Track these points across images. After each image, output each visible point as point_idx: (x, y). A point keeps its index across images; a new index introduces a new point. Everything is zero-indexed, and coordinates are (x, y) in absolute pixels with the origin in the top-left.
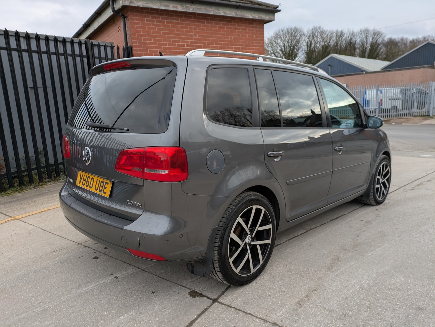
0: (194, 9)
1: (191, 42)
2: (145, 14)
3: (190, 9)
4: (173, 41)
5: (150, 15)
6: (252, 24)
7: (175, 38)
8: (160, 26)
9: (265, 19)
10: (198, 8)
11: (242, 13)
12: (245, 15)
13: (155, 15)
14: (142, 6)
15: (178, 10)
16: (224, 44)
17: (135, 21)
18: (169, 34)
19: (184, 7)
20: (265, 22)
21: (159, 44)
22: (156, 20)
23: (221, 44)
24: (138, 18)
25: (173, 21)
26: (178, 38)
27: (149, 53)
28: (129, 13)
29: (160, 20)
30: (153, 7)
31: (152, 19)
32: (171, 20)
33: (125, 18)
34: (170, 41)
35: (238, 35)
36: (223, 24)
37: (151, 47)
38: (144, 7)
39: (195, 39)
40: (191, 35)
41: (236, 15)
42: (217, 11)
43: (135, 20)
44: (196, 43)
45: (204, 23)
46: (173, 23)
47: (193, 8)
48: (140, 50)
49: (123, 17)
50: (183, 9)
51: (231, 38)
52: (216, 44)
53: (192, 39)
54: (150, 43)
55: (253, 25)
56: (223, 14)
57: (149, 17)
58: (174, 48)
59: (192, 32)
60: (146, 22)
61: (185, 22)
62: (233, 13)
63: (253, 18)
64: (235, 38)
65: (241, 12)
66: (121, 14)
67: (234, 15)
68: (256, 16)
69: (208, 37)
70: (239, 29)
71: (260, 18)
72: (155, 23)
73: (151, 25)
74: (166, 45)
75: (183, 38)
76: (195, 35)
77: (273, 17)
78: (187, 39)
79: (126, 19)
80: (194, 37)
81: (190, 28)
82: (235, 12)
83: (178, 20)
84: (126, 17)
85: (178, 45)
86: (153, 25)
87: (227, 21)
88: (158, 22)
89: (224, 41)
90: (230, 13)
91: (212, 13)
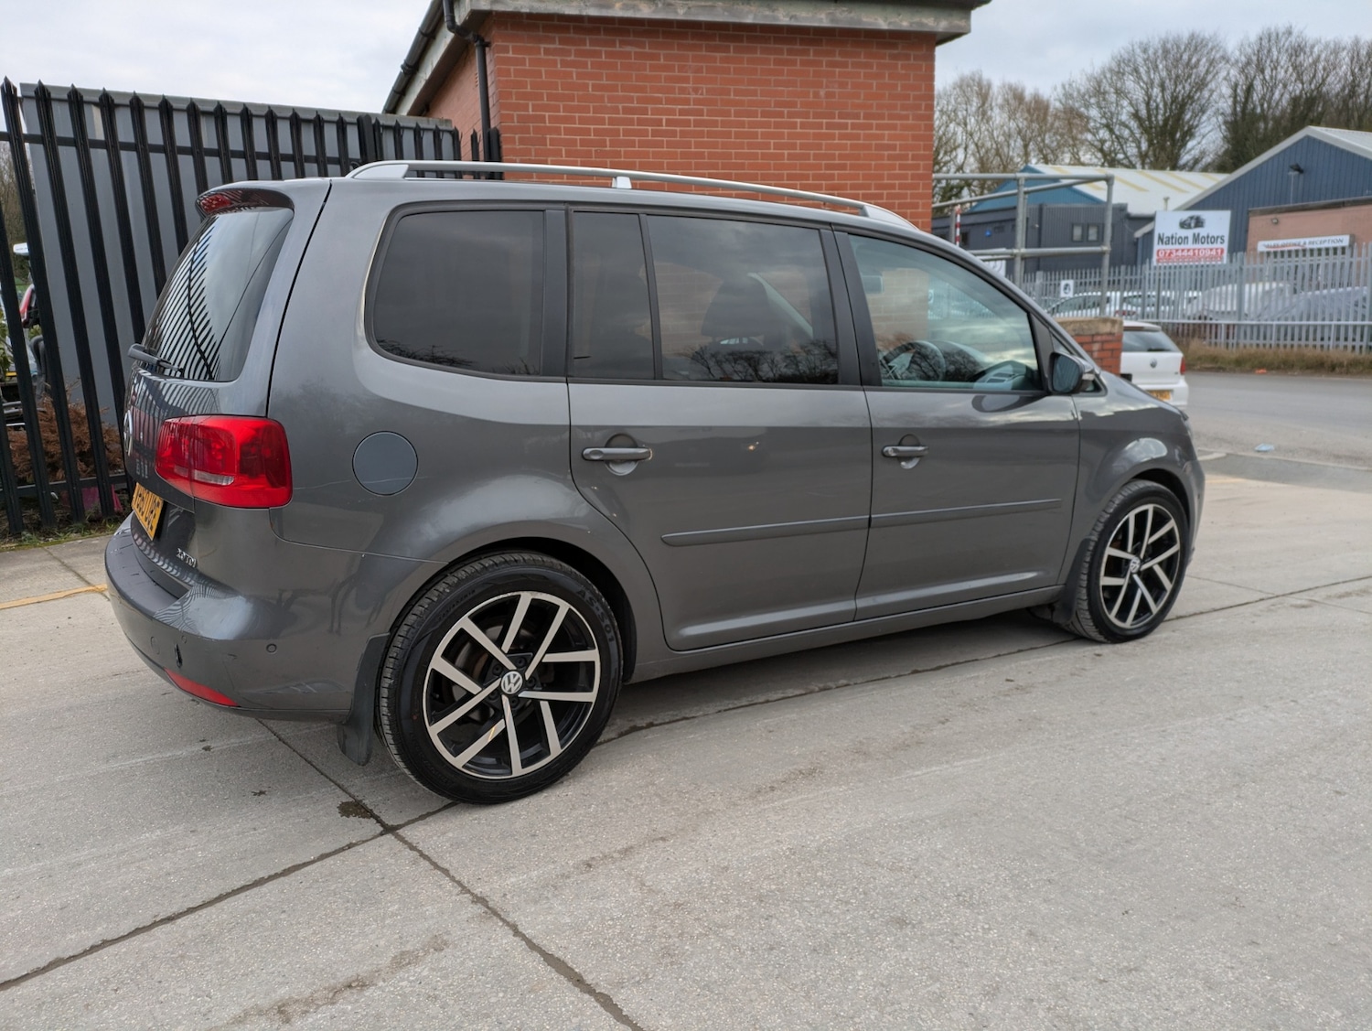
0: (693, 10)
1: (682, 112)
2: (541, 33)
3: (679, 11)
4: (626, 111)
5: (557, 36)
6: (894, 46)
7: (630, 100)
8: (585, 65)
9: (935, 30)
10: (706, 6)
11: (852, 15)
12: (865, 20)
13: (572, 35)
14: (528, 11)
15: (638, 15)
16: (791, 115)
17: (510, 54)
18: (614, 88)
19: (660, 5)
20: (938, 38)
21: (582, 121)
22: (573, 48)
23: (781, 115)
24: (522, 44)
25: (628, 49)
26: (640, 100)
27: (548, 147)
28: (494, 32)
29: (588, 47)
30: (562, 12)
31: (561, 47)
32: (620, 47)
33: (484, 45)
34: (616, 110)
35: (842, 85)
36: (790, 52)
37: (557, 131)
38: (534, 11)
39: (697, 102)
40: (682, 91)
41: (832, 21)
42: (767, 13)
43: (511, 52)
44: (700, 113)
45: (727, 50)
46: (627, 55)
47: (689, 8)
48: (522, 141)
49: (478, 43)
50: (654, 12)
51: (816, 95)
52: (764, 114)
53: (687, 102)
54: (554, 119)
55: (896, 52)
56: (788, 19)
57: (552, 41)
58: (626, 133)
59: (686, 80)
60: (542, 56)
61: (665, 52)
62: (823, 16)
63: (892, 27)
64: (829, 95)
65: (850, 12)
66: (474, 36)
67: (824, 21)
68: (901, 21)
69: (737, 93)
70: (845, 65)
71: (915, 28)
72: (569, 59)
73: (559, 66)
74: (602, 121)
75: (659, 101)
76: (696, 90)
77: (962, 23)
78: (669, 101)
79: (487, 49)
80: (693, 96)
81: (681, 69)
82: (830, 13)
83: (642, 45)
84: (488, 45)
85: (640, 122)
86: (564, 64)
87: (803, 42)
88: (580, 53)
89: (793, 104)
90: (810, 15)
91: (749, 20)
